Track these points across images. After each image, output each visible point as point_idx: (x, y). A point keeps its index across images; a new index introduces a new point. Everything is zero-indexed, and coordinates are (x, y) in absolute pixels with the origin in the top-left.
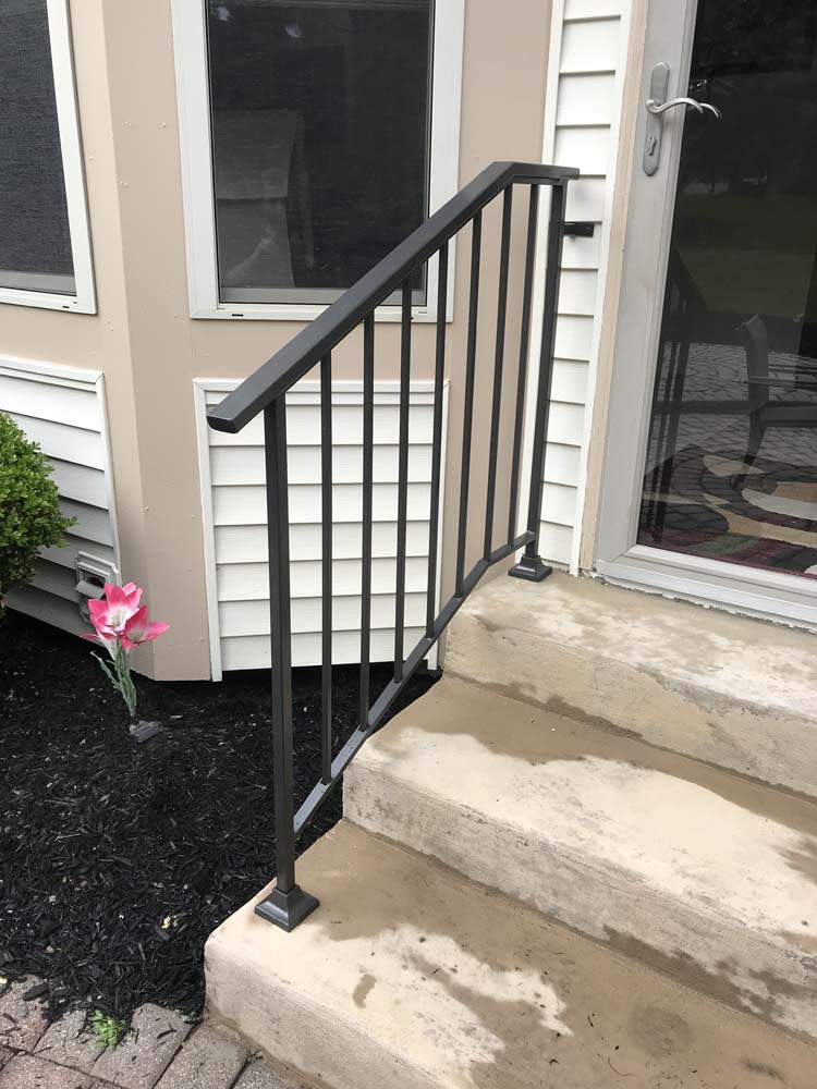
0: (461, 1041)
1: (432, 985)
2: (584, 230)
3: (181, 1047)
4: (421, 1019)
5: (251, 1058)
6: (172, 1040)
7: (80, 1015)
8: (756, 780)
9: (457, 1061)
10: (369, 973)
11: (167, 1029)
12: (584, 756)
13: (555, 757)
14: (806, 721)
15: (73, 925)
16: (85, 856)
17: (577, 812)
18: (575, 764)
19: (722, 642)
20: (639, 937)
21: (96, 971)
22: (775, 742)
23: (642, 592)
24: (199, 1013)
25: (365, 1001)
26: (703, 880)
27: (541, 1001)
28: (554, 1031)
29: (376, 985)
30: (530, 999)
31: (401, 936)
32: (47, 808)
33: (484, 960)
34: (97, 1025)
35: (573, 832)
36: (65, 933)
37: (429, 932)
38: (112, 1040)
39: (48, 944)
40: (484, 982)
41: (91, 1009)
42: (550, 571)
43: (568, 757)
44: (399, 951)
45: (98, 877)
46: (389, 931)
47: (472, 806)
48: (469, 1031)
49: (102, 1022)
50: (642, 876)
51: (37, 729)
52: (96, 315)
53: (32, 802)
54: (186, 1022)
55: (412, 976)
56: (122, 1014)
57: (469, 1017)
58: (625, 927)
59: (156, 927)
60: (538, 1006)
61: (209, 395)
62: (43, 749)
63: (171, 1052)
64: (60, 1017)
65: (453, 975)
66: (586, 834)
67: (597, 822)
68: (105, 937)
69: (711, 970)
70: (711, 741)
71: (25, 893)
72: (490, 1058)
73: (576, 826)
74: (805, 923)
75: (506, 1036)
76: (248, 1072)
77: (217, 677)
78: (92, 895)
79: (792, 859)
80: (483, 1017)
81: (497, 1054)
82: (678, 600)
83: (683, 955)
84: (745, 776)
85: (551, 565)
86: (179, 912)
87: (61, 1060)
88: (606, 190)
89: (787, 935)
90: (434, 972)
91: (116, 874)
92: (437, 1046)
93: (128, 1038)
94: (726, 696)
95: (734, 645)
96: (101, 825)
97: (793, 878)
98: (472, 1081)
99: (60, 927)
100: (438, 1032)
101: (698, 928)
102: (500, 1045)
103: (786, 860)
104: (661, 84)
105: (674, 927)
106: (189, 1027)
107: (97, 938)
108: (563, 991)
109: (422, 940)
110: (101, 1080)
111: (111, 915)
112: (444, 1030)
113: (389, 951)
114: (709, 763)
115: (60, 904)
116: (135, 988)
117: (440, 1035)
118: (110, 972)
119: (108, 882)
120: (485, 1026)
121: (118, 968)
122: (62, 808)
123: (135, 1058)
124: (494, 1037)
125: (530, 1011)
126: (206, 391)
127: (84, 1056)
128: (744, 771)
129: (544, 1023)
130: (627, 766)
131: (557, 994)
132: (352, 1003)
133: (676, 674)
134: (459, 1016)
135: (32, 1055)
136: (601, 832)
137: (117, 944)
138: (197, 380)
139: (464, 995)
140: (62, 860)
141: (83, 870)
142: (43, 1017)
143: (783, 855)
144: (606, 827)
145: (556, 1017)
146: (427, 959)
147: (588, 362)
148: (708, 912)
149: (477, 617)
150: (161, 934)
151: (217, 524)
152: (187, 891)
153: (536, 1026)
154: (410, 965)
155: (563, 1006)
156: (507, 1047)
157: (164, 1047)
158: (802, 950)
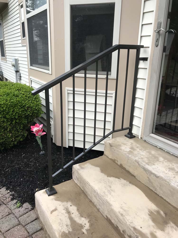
0: (64, 227)
1: (67, 215)
2: (145, 59)
3: (28, 212)
4: (60, 220)
5: (37, 219)
6: (27, 210)
7: (16, 201)
8: (156, 194)
9: (61, 230)
10: (57, 208)
11: (27, 208)
12: (120, 178)
13: (113, 176)
14: (166, 181)
15: (23, 185)
16: (30, 174)
17: (109, 189)
18: (117, 179)
19: (161, 159)
20: (111, 220)
21: (22, 194)
22: (160, 185)
23: (153, 145)
24: (34, 207)
25: (53, 213)
26: (125, 211)
27: (85, 226)
28: (83, 232)
29: (57, 211)
30: (83, 224)
31: (67, 204)
32: (28, 164)
33: (79, 214)
34: (18, 203)
35: (104, 192)
36: (21, 186)
37: (73, 205)
38: (18, 207)
39: (18, 187)
40: (77, 218)
41: (18, 200)
42: (135, 137)
43: (116, 177)
44: (65, 206)
45: (30, 178)
46: (66, 202)
47: (88, 181)
48: (67, 226)
49: (19, 203)
50: (112, 205)
51: (34, 150)
52: (52, 74)
53: (27, 162)
54: (31, 208)
55: (64, 212)
56: (22, 203)
57: (69, 223)
58: (109, 216)
59: (34, 190)
60: (84, 226)
61: (68, 91)
62: (34, 153)
63: (26, 212)
64: (13, 200)
65: (72, 214)
66: (107, 193)
67: (111, 192)
68: (27, 189)
69: (122, 232)
70: (148, 182)
71: (18, 177)
72: (67, 232)
73: (106, 191)
74: (141, 228)
75: (73, 229)
76: (35, 221)
77: (67, 147)
78: (28, 181)
79: (151, 213)
80: (71, 224)
81: (69, 232)
82: (160, 148)
83: (117, 226)
84: (154, 192)
85: (135, 135)
86: (40, 188)
87: (9, 207)
88: (149, 50)
89: (135, 229)
90: (69, 212)
91: (33, 178)
92: (59, 226)
93: (21, 207)
94: (150, 171)
95: (164, 161)
96: (35, 169)
97: (147, 217)
98: (61, 235)
99: (21, 185)
100: (61, 223)
101: (119, 221)
102: (71, 230)
103: (149, 213)
104: (159, 26)
105: (116, 219)
106: (31, 209)
107: (25, 189)
108: (91, 225)
109: (71, 206)
110: (13, 213)
111: (29, 185)
112: (62, 223)
113: (63, 206)
114: (148, 187)
115: (22, 181)
116: (26, 199)
117: (61, 224)
118: (24, 195)
119: (31, 179)
120: (71, 226)
121: (26, 195)
122: (31, 165)
123: (20, 211)
124: (71, 229)
125: (82, 226)
126: (68, 90)
127: (13, 208)
128: (154, 191)
129: (82, 230)
130: (128, 182)
131: (89, 226)
132: (50, 212)
133: (142, 164)
134: (67, 222)
135: (6, 205)
136: (110, 194)
137: (28, 191)
138: (66, 88)
139: (71, 219)
140: (26, 173)
141: (28, 176)
142: (11, 199)
143: (149, 212)
144: (113, 193)
145: (86, 230)
146: (69, 210)
147: (144, 89)
148: (121, 217)
149: (109, 143)
150: (35, 191)
151: (68, 116)
152: (43, 185)
153: (81, 230)
154: (65, 209)
155: (89, 228)
156: (72, 231)
157: (25, 211)
158: (136, 233)
